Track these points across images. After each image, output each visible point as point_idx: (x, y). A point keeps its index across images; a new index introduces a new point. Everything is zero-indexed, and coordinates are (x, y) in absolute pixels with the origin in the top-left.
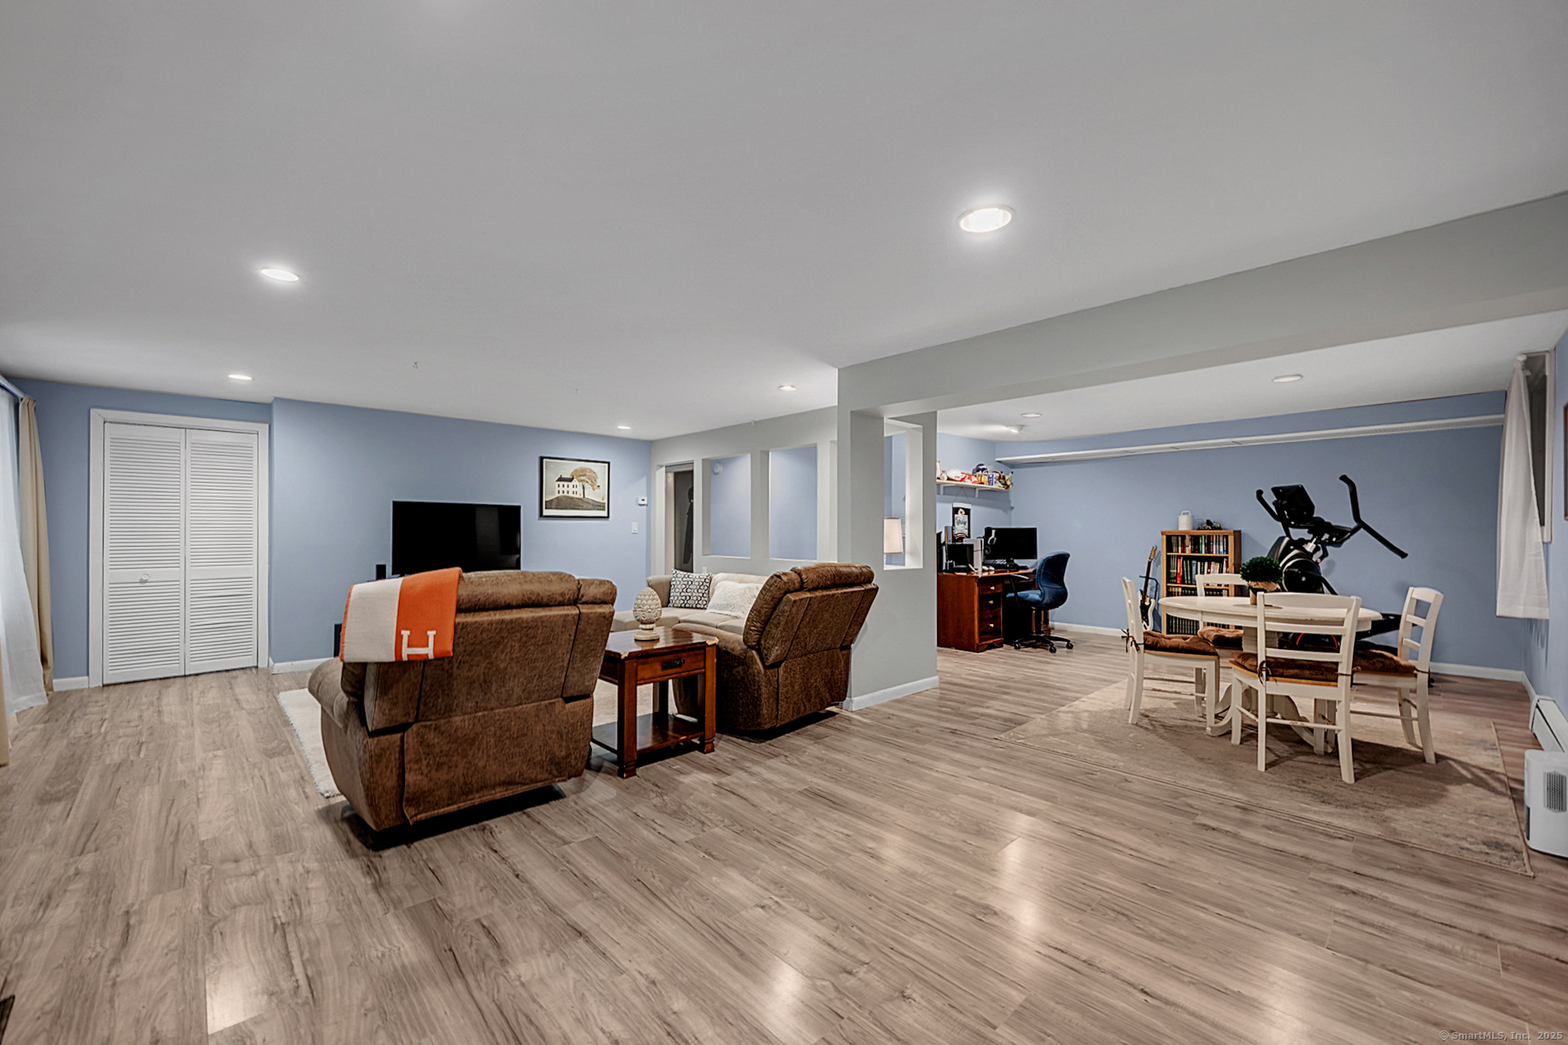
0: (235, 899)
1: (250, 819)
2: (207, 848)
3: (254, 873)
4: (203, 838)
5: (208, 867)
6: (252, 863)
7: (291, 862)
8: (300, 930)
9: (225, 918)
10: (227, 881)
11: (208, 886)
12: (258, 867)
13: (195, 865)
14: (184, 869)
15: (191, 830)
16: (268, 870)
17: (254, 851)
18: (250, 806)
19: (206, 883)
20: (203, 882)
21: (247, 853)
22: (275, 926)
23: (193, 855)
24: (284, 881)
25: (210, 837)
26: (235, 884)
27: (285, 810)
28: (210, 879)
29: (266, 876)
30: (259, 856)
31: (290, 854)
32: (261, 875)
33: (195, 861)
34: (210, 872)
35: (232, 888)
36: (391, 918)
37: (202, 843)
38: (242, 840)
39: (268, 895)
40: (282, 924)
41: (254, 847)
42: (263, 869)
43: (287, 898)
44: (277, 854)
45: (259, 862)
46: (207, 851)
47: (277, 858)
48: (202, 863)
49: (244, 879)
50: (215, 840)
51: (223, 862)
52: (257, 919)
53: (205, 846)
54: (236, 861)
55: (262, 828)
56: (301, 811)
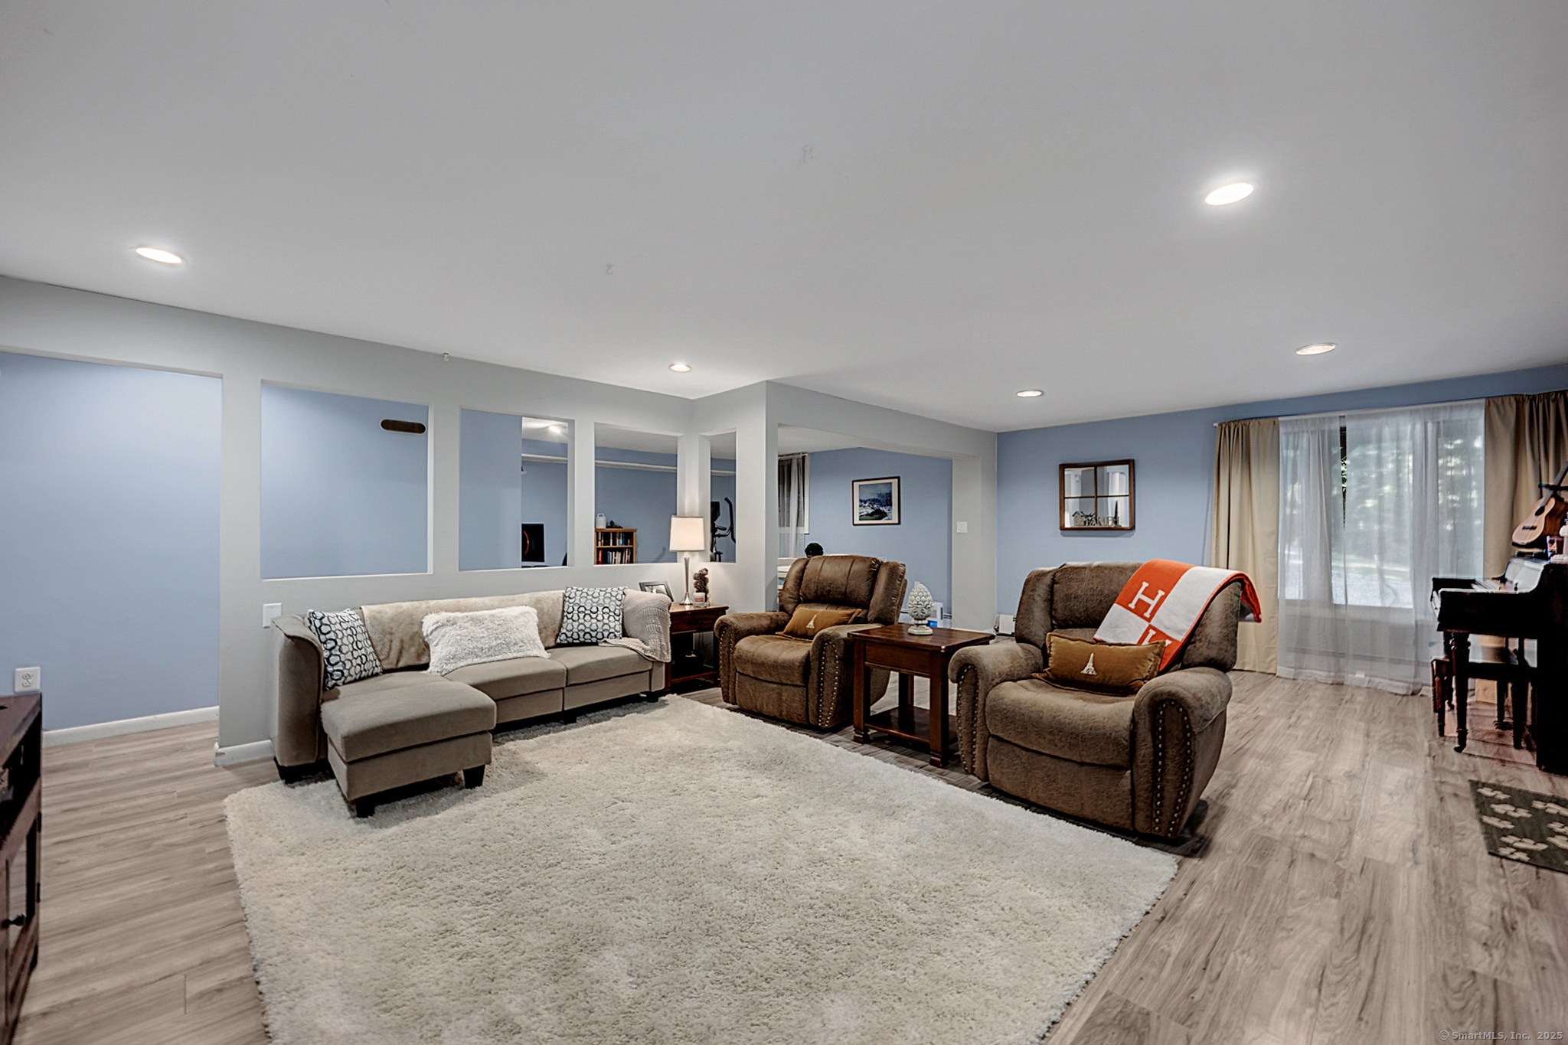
0: (1328, 827)
1: (1272, 896)
2: (1334, 886)
3: (1304, 837)
4: (1334, 901)
5: (1340, 864)
6: (1301, 845)
7: (1270, 828)
8: (1297, 791)
9: (1339, 820)
10: (1327, 843)
11: (1345, 846)
12: (1297, 840)
13: (1352, 874)
14: (1363, 876)
15: (1346, 925)
16: (1291, 833)
17: (1292, 856)
18: (1259, 918)
19: (1346, 850)
20: (1348, 853)
21: (1300, 857)
22: (1310, 800)
23: (1352, 886)
24: (1286, 819)
25: (1327, 899)
26: (1323, 837)
27: (1229, 883)
28: (1341, 853)
29: (1296, 830)
30: (1291, 848)
31: (1266, 834)
32: (1299, 833)
33: (1350, 879)
34: (1339, 859)
35: (1326, 836)
36: (1246, 771)
37: (1338, 895)
38: (1296, 875)
39: (1303, 818)
40: (1305, 799)
41: (1289, 860)
42: (1295, 837)
43: (1292, 810)
44: (1276, 841)
45: (1294, 843)
46: (1335, 882)
47: (1277, 838)
48: (1344, 871)
49: (1314, 837)
50: (1323, 893)
51: (1324, 862)
52: (1318, 810)
53: (1336, 890)
54: (1313, 855)
55: (1268, 876)
56: (1215, 871)
